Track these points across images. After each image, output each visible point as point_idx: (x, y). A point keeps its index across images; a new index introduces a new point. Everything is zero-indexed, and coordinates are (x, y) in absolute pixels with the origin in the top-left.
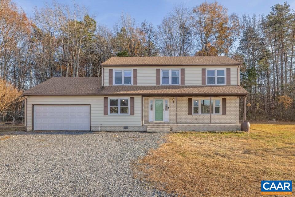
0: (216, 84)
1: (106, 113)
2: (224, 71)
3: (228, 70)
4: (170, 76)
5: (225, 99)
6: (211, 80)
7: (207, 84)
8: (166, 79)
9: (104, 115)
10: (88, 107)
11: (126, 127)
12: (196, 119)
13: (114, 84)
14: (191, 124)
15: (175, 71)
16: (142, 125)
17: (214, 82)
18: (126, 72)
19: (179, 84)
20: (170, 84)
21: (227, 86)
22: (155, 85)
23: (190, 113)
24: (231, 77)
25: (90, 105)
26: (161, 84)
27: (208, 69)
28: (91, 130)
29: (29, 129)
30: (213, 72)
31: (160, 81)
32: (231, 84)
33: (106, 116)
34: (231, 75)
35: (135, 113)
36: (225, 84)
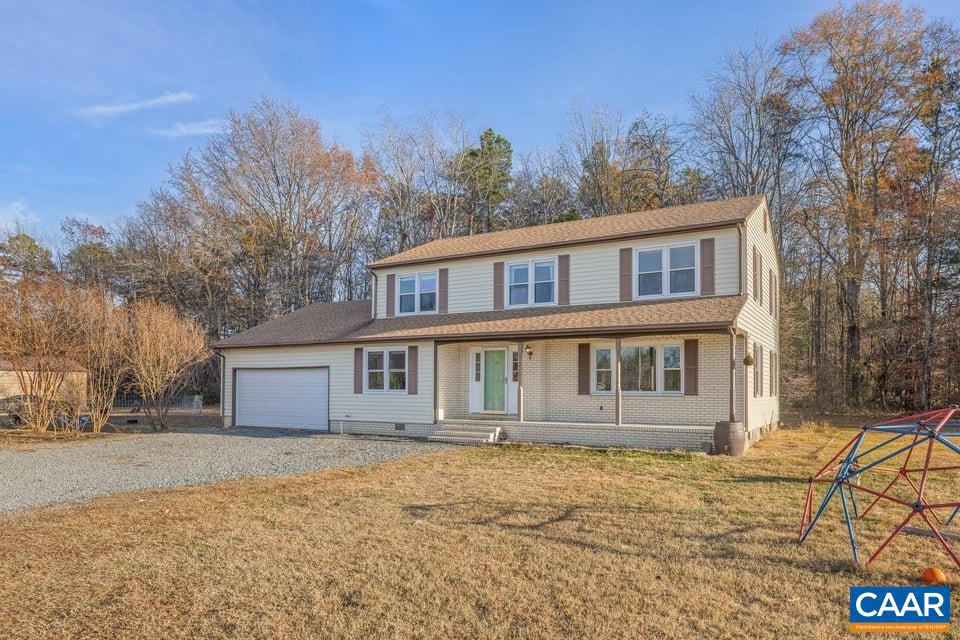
0: (666, 293)
1: (358, 389)
2: (692, 249)
3: (707, 245)
4: (531, 281)
5: (696, 342)
6: (650, 283)
7: (636, 296)
8: (519, 289)
9: (355, 393)
10: (323, 374)
11: (400, 426)
12: (601, 408)
13: (397, 313)
14: (587, 422)
15: (547, 265)
16: (435, 422)
17: (658, 290)
18: (423, 279)
19: (555, 303)
20: (531, 303)
21: (701, 298)
22: (491, 308)
23: (584, 389)
24: (716, 267)
25: (328, 367)
26: (507, 306)
27: (639, 247)
28: (331, 430)
29: (227, 423)
30: (658, 255)
31: (502, 298)
32: (718, 292)
33: (360, 395)
34: (716, 263)
35: (419, 388)
36: (698, 292)
